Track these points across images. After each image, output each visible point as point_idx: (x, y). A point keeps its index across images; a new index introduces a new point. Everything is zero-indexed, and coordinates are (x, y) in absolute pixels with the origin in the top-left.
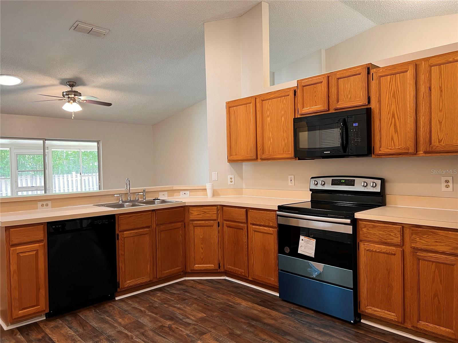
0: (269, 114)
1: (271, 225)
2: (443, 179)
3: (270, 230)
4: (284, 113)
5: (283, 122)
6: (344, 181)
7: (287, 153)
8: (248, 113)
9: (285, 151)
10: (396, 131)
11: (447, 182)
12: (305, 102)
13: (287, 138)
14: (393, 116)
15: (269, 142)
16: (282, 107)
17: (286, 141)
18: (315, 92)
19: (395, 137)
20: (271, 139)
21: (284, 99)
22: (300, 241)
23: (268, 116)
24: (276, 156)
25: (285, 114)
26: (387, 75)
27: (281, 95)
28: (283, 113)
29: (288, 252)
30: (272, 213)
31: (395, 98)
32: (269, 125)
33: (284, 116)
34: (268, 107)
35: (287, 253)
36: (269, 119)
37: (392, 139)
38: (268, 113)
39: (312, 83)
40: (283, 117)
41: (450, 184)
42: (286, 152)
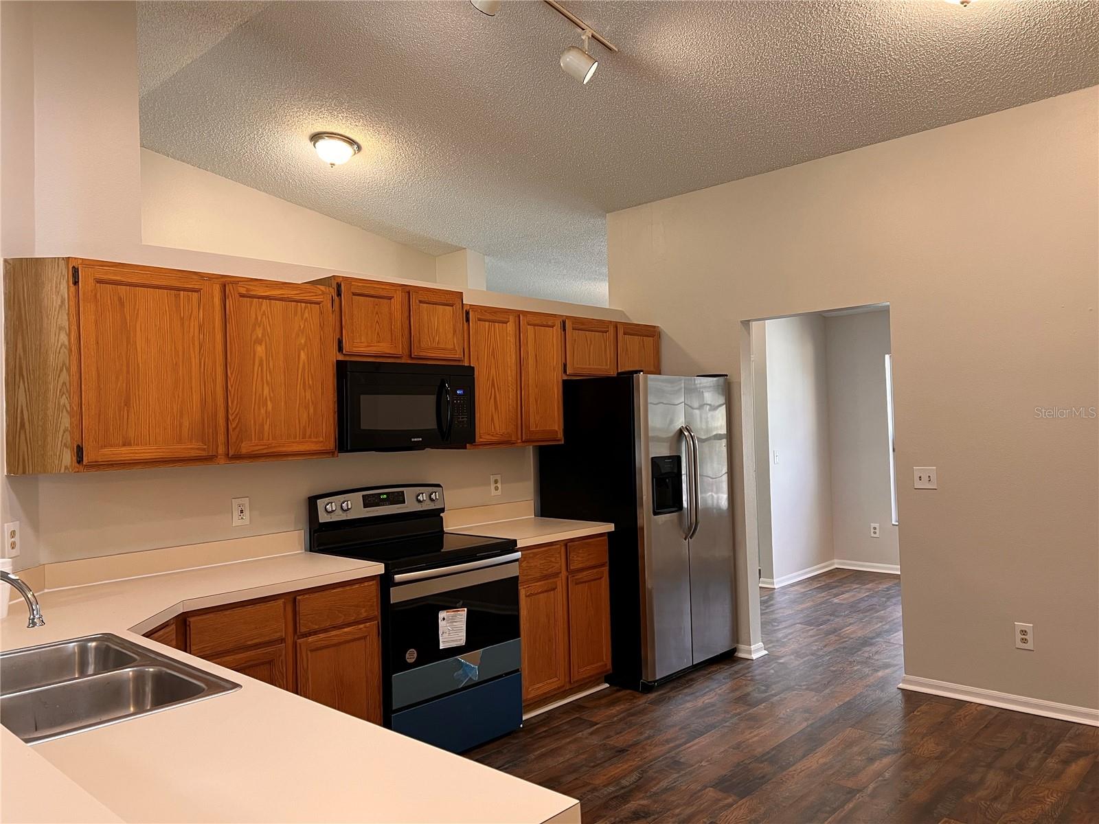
0: (260, 336)
1: (364, 615)
2: (492, 478)
3: (360, 629)
4: (305, 342)
5: (304, 363)
6: (385, 496)
7: (314, 440)
8: (182, 319)
9: (308, 434)
10: (496, 408)
11: (496, 482)
12: (356, 328)
13: (313, 403)
14: (493, 385)
15: (263, 411)
16: (300, 327)
17: (312, 410)
18: (377, 313)
19: (496, 417)
20: (269, 403)
21: (305, 309)
22: (441, 624)
23: (258, 341)
24: (283, 446)
25: (309, 345)
26: (485, 321)
27: (297, 298)
28: (303, 341)
29: (414, 660)
30: (366, 584)
31: (494, 357)
32: (261, 364)
33: (306, 350)
34: (259, 319)
35: (411, 663)
36: (260, 350)
37: (492, 419)
38: (259, 332)
39: (372, 293)
40: (302, 352)
41: (499, 485)
42: (310, 437)
